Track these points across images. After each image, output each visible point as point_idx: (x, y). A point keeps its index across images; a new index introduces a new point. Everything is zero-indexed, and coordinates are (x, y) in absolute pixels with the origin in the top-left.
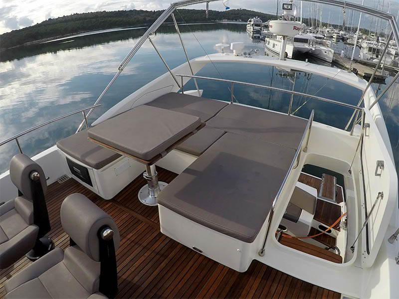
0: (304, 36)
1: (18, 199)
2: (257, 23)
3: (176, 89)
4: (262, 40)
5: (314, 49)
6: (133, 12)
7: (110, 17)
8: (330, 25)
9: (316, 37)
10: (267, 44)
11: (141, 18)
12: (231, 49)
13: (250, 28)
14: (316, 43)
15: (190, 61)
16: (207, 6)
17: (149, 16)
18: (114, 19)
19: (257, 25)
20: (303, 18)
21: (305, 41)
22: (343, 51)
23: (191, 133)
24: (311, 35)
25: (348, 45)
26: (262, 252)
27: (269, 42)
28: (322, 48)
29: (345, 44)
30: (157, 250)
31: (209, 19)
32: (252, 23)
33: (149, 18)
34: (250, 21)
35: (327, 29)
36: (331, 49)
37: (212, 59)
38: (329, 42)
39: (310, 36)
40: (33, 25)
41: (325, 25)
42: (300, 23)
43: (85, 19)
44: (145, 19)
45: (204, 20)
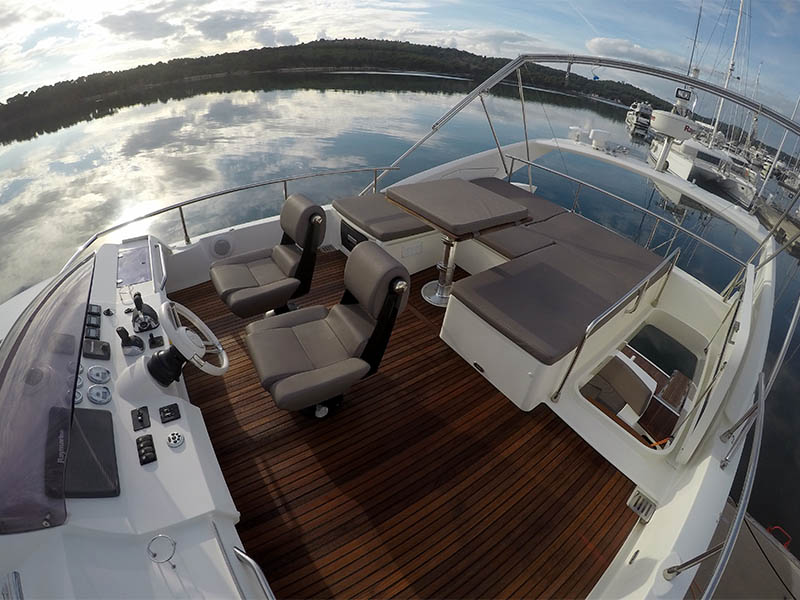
0: (715, 153)
1: (278, 248)
2: (645, 112)
3: (502, 176)
4: (646, 141)
5: (725, 178)
6: (452, 53)
7: (415, 52)
8: (763, 146)
9: (734, 160)
10: (652, 151)
11: (462, 63)
12: (590, 137)
13: (632, 118)
14: (733, 169)
15: (529, 142)
16: (569, 68)
17: (475, 64)
18: (420, 57)
19: (643, 115)
20: (719, 123)
21: (715, 161)
22: (771, 195)
23: (513, 224)
24: (728, 153)
25: (783, 188)
26: (556, 397)
27: (657, 148)
28: (739, 179)
29: (780, 184)
30: (430, 355)
31: (570, 88)
32: (637, 110)
33: (476, 67)
34: (635, 107)
35: (757, 152)
36: (751, 186)
37: (561, 145)
38: (753, 173)
39: (725, 154)
40: (297, 44)
41: (755, 144)
42: (714, 128)
43: (377, 48)
44: (468, 66)
45: (560, 87)
